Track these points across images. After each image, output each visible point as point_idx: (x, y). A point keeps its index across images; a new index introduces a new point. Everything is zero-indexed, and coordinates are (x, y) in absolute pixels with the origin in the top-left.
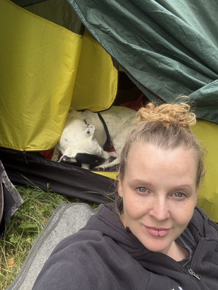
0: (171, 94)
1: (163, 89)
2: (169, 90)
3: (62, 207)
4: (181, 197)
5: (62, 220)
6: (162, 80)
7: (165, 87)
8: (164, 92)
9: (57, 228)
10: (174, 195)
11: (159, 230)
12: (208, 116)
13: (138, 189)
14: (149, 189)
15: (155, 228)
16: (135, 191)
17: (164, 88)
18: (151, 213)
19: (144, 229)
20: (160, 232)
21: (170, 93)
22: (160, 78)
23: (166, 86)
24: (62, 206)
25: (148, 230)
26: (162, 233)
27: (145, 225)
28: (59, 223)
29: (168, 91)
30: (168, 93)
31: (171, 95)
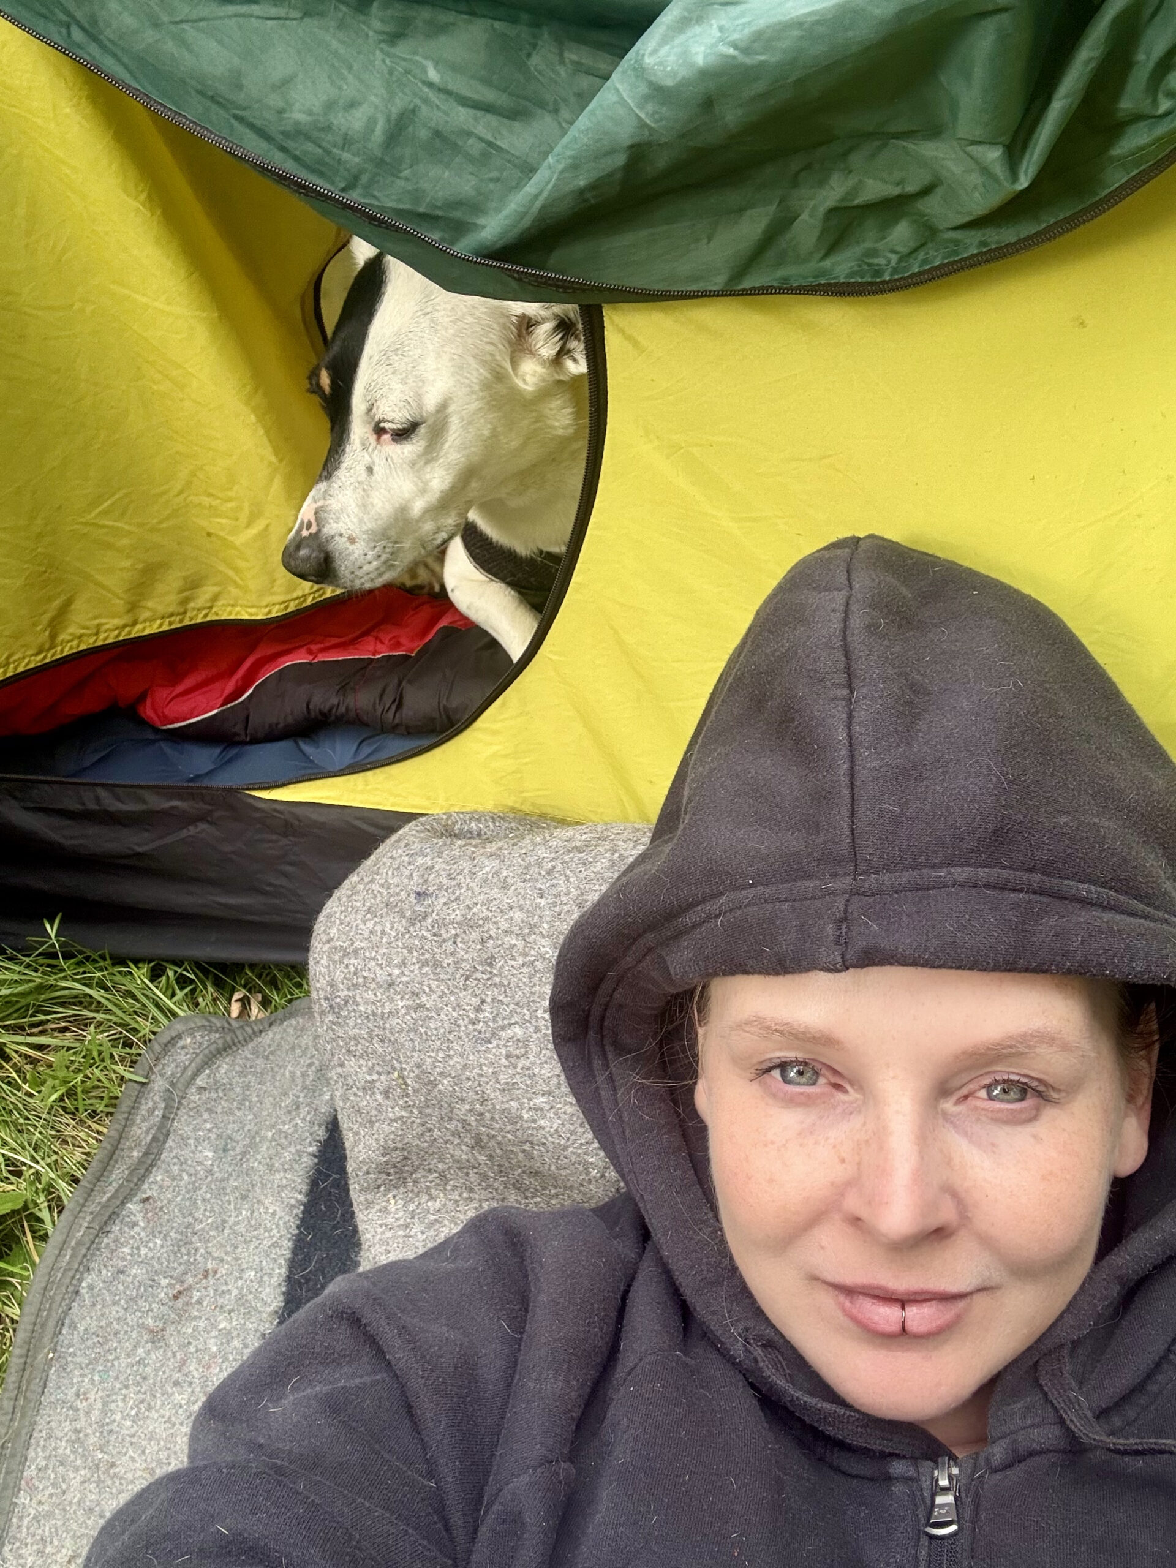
0: (492, 140)
1: (424, 109)
2: (464, 101)
3: (181, 1043)
4: (1022, 1099)
5: (182, 1125)
6: (394, 38)
7: (430, 85)
8: (437, 134)
9: (158, 1176)
10: (983, 1094)
11: (903, 1301)
12: (788, 236)
13: (776, 1073)
14: (835, 1072)
15: (885, 1290)
16: (755, 1086)
17: (426, 101)
18: (853, 1203)
19: (828, 1301)
20: (912, 1311)
21: (480, 130)
22: (377, 24)
23: (433, 75)
24: (179, 1037)
25: (848, 1304)
26: (919, 1317)
27: (830, 1278)
28: (170, 1143)
29: (462, 116)
30: (469, 134)
31: (490, 144)
